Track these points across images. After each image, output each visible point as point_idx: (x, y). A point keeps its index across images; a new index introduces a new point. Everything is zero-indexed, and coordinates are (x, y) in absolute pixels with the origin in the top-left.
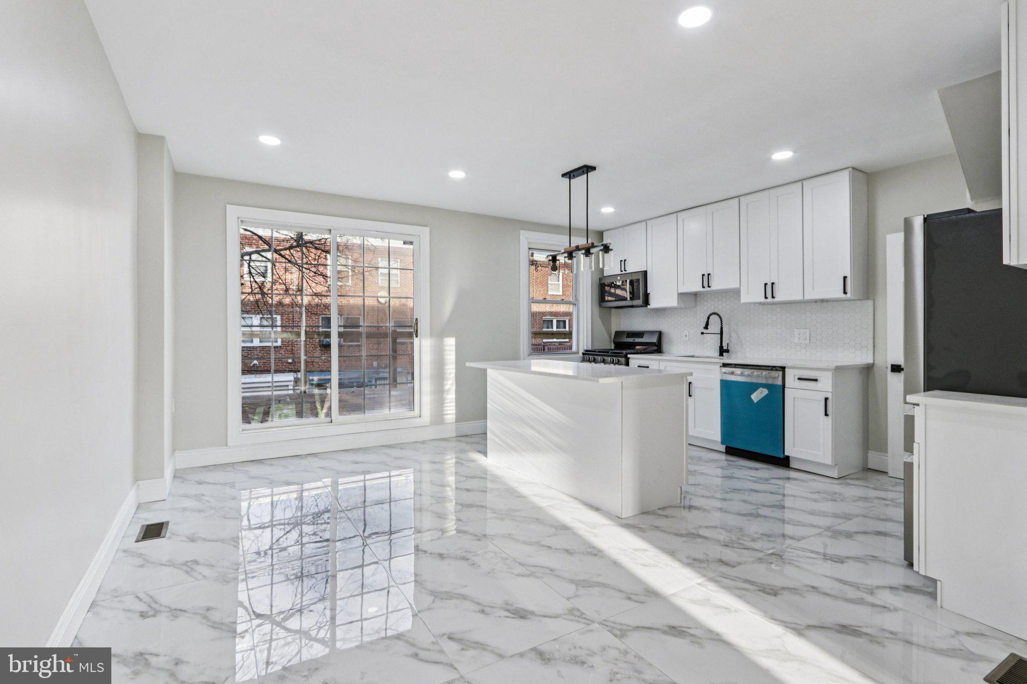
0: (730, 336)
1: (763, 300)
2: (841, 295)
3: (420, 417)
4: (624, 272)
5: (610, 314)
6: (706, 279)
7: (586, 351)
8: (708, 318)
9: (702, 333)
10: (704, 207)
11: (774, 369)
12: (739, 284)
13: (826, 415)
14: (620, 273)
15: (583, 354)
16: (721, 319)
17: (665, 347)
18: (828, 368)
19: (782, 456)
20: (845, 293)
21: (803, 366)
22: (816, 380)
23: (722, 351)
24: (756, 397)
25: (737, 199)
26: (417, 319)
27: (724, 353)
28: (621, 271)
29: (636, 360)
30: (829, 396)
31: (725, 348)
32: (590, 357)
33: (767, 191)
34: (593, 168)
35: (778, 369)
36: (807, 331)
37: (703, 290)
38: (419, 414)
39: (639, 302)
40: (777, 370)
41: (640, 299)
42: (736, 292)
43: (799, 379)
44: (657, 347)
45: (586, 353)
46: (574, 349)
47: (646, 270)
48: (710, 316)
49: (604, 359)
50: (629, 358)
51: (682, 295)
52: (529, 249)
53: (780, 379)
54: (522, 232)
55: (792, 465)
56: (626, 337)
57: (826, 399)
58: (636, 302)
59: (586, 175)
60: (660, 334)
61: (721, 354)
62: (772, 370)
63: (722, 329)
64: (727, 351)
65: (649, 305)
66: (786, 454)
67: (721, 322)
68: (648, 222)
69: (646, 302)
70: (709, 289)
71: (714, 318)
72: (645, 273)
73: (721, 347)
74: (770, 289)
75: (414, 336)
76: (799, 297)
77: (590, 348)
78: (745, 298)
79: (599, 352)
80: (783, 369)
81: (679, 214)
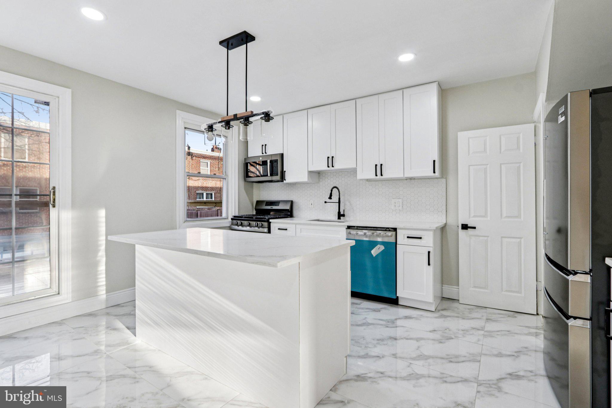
0: (345, 205)
1: (373, 176)
2: (431, 174)
3: (59, 294)
4: (265, 154)
5: (252, 187)
6: (331, 161)
7: (235, 217)
8: (332, 191)
9: (326, 202)
10: (329, 106)
11: (387, 229)
12: (356, 165)
13: (429, 264)
14: (262, 155)
15: (232, 219)
16: (339, 191)
17: (295, 212)
18: (430, 229)
19: (395, 298)
20: (434, 172)
21: (411, 228)
22: (421, 238)
23: (340, 216)
24: (374, 252)
25: (354, 101)
26: (54, 188)
27: (341, 217)
28: (263, 153)
29: (276, 223)
30: (431, 250)
31: (342, 213)
32: (238, 221)
33: (377, 96)
34: (252, 38)
35: (391, 229)
36: (400, 200)
37: (328, 168)
38: (57, 291)
39: (278, 178)
40: (390, 231)
41: (278, 175)
42: (354, 171)
43: (408, 237)
44: (288, 214)
45: (235, 218)
46: (224, 215)
47: (282, 153)
48: (333, 189)
49: (249, 223)
50: (271, 222)
51: (310, 173)
52: (185, 128)
53: (394, 237)
54: (178, 111)
55: (400, 302)
56: (265, 206)
57: (429, 252)
58: (275, 178)
59: (245, 45)
60: (292, 202)
61: (339, 218)
62: (386, 230)
63: (339, 199)
64: (343, 215)
65: (285, 180)
66: (397, 296)
67: (339, 194)
68: (284, 116)
69: (283, 178)
70: (332, 168)
71: (335, 190)
72: (282, 155)
73: (339, 212)
74: (379, 169)
75: (51, 206)
76: (401, 175)
77: (237, 214)
78: (360, 176)
79: (245, 217)
80: (395, 230)
81: (309, 110)
